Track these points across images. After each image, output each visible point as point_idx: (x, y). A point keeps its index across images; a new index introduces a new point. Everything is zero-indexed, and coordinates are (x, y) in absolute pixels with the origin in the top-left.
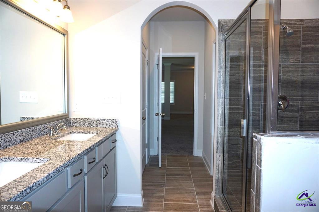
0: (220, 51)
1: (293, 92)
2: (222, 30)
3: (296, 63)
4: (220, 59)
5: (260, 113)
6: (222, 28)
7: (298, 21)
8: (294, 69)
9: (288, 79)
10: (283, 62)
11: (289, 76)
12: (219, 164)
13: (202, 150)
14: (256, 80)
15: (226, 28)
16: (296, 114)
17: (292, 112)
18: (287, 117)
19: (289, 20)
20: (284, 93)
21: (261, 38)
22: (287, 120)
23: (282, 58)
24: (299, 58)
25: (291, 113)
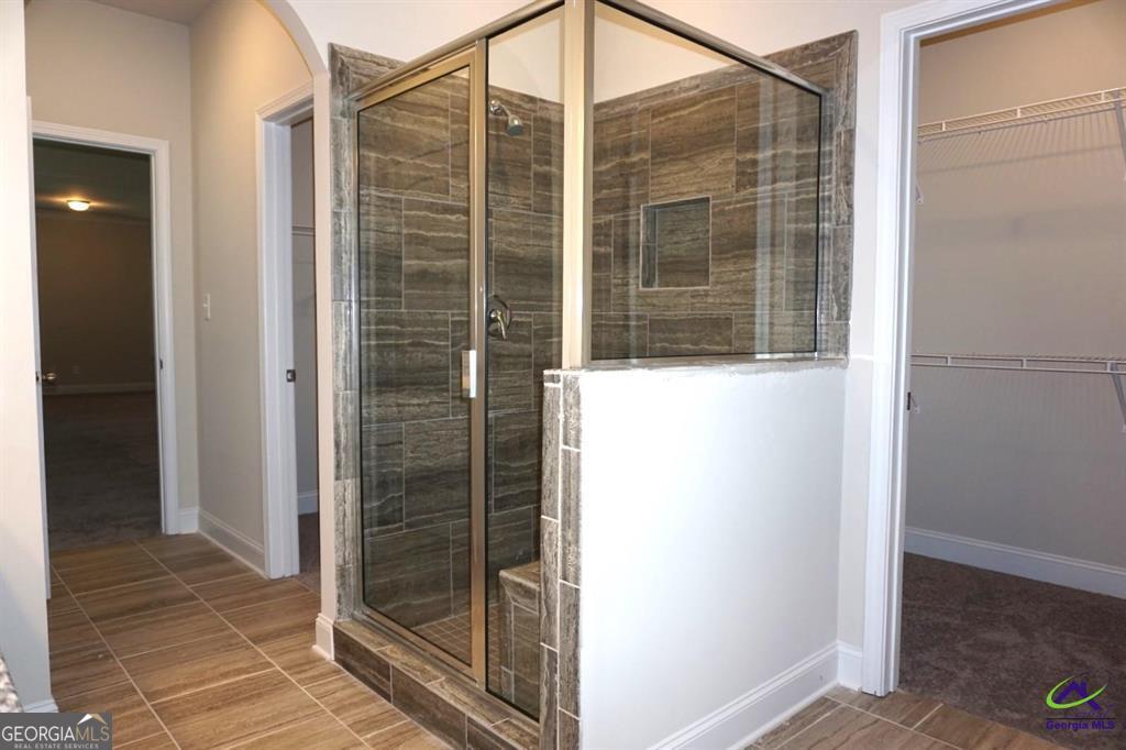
0: (336, 146)
1: (520, 287)
2: (341, 80)
3: (525, 212)
4: (337, 173)
5: (448, 346)
6: (341, 73)
7: (526, 99)
8: (519, 226)
9: (507, 252)
10: (498, 204)
11: (510, 244)
12: (345, 515)
13: (196, 510)
14: (438, 250)
15: (355, 76)
16: (527, 346)
17: (518, 342)
18: (508, 356)
19: (506, 91)
20: (502, 289)
21: (447, 128)
22: (510, 364)
23: (495, 193)
24: (528, 199)
25: (517, 346)
